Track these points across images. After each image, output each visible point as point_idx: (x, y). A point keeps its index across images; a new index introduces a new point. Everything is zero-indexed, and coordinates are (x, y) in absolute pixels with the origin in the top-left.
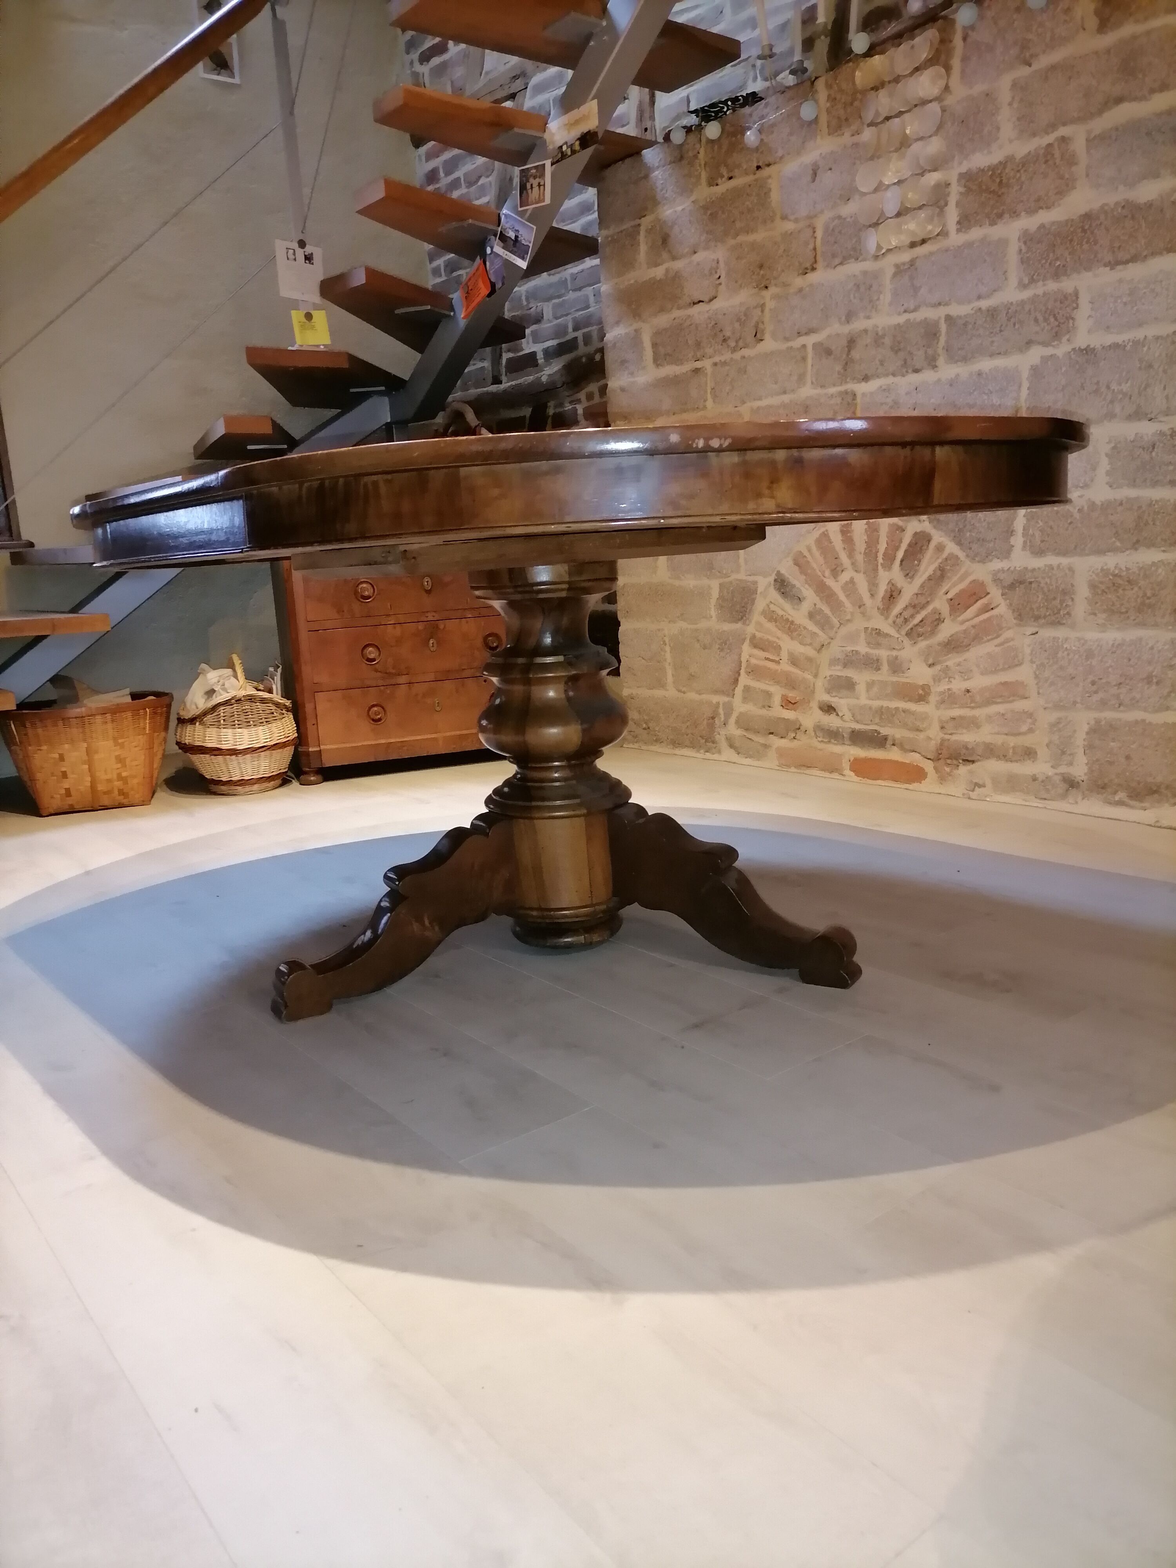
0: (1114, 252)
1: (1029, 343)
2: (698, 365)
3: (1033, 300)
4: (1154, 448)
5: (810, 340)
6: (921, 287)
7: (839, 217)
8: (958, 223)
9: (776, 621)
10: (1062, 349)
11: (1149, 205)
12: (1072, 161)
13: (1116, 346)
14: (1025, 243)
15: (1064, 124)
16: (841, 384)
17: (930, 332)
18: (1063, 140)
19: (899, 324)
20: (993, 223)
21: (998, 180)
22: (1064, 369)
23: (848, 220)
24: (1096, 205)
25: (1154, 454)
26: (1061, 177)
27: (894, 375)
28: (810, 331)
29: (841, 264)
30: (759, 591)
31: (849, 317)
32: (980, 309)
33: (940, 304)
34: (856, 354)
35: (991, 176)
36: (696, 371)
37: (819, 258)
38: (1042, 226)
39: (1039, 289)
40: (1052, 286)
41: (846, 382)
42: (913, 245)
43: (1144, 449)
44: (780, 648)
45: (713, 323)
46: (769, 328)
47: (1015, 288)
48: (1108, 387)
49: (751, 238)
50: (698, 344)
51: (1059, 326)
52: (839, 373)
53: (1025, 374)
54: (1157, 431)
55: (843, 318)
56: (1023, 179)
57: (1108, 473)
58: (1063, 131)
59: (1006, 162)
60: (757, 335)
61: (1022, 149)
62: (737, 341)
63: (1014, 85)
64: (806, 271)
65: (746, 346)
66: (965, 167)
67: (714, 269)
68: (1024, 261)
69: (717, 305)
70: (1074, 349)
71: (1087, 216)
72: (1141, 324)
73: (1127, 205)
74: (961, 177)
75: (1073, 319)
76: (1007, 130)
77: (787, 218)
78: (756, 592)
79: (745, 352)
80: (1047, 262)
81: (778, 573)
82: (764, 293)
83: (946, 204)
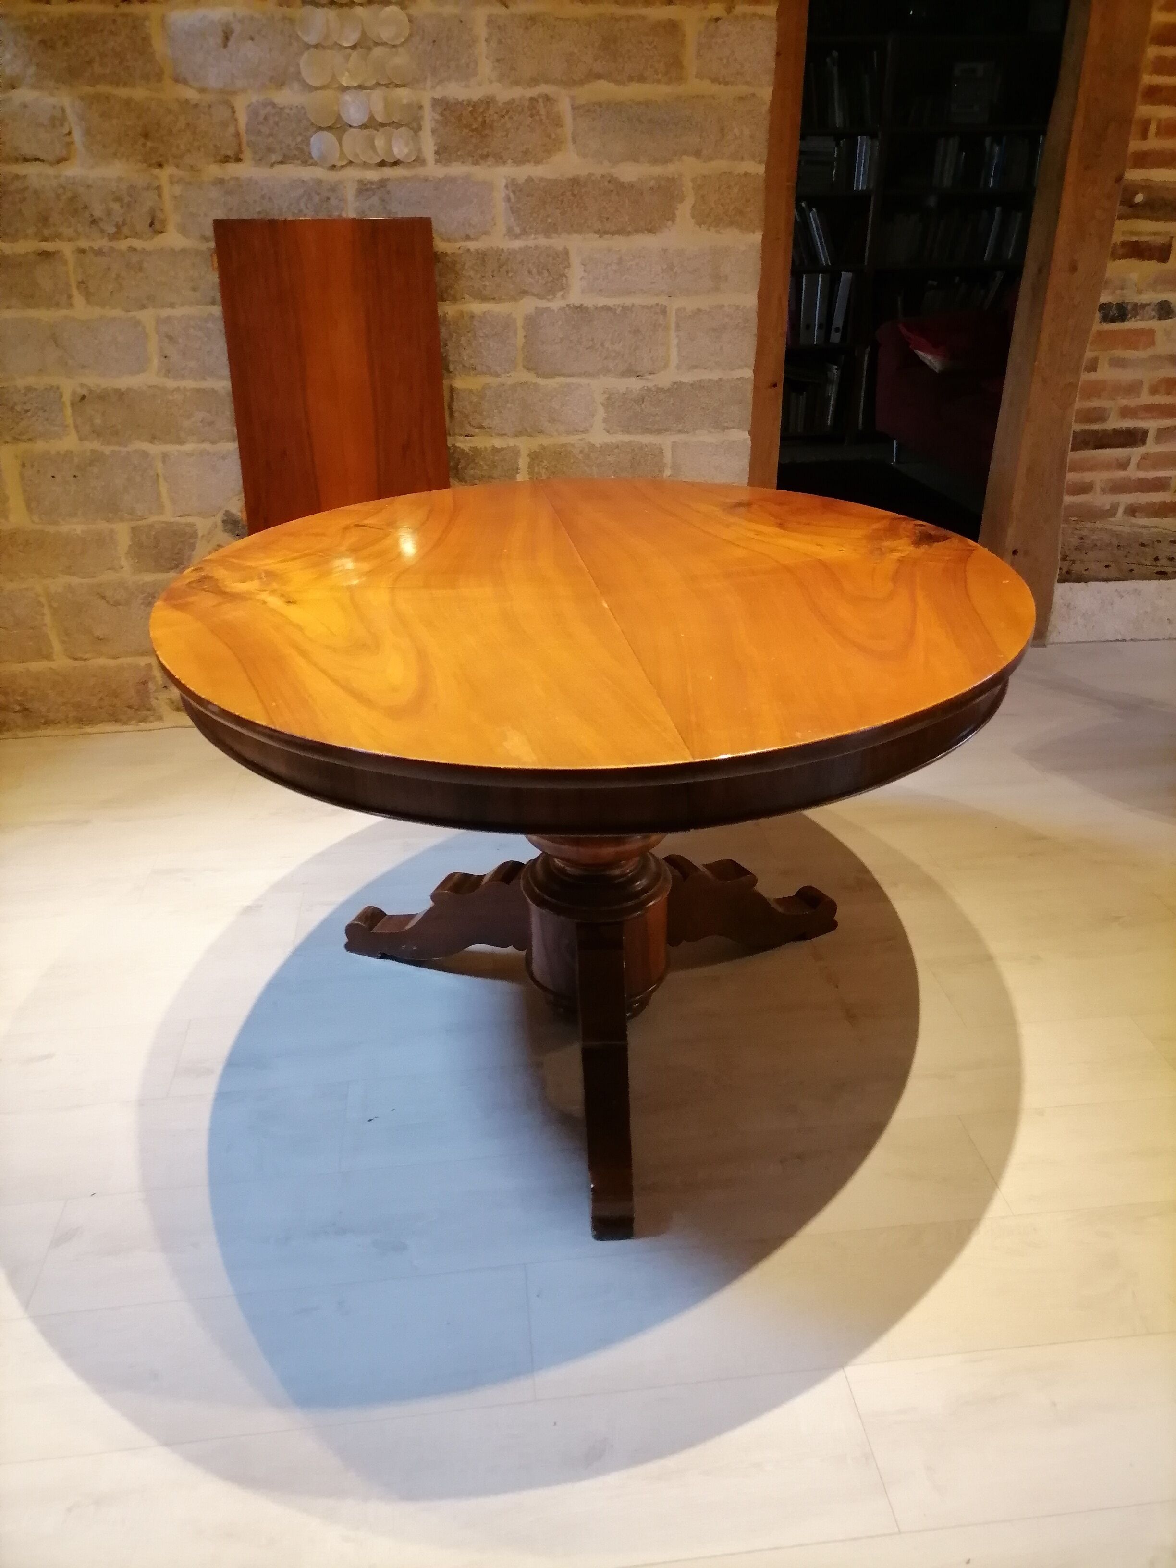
0: (602, 222)
1: (525, 293)
2: (48, 246)
3: (525, 250)
4: (643, 402)
7: (274, 105)
8: (437, 153)
10: (556, 304)
11: (632, 186)
12: (558, 122)
13: (607, 309)
14: (514, 192)
15: (547, 82)
18: (547, 98)
20: (476, 163)
21: (480, 119)
22: (560, 323)
23: (287, 111)
24: (583, 172)
25: (643, 406)
26: (549, 136)
29: (281, 163)
30: (200, 534)
32: (469, 250)
35: (471, 112)
36: (46, 255)
37: (244, 147)
38: (530, 180)
39: (530, 241)
40: (542, 241)
42: (382, 164)
43: (635, 401)
45: (69, 194)
46: (173, 220)
47: (505, 236)
48: (602, 345)
49: (123, 92)
50: (44, 219)
51: (553, 281)
53: (520, 323)
54: (644, 387)
56: (509, 125)
57: (605, 420)
58: (544, 89)
59: (488, 102)
60: (155, 225)
61: (505, 93)
62: (118, 227)
63: (491, 21)
64: (226, 159)
65: (136, 235)
66: (439, 92)
67: (57, 120)
68: (514, 211)
69: (72, 171)
70: (568, 305)
71: (575, 181)
72: (629, 293)
73: (612, 180)
74: (435, 102)
75: (566, 277)
76: (486, 68)
77: (185, 82)
78: (194, 535)
79: (137, 243)
80: (538, 215)
81: (227, 513)
82: (157, 171)
83: (420, 128)
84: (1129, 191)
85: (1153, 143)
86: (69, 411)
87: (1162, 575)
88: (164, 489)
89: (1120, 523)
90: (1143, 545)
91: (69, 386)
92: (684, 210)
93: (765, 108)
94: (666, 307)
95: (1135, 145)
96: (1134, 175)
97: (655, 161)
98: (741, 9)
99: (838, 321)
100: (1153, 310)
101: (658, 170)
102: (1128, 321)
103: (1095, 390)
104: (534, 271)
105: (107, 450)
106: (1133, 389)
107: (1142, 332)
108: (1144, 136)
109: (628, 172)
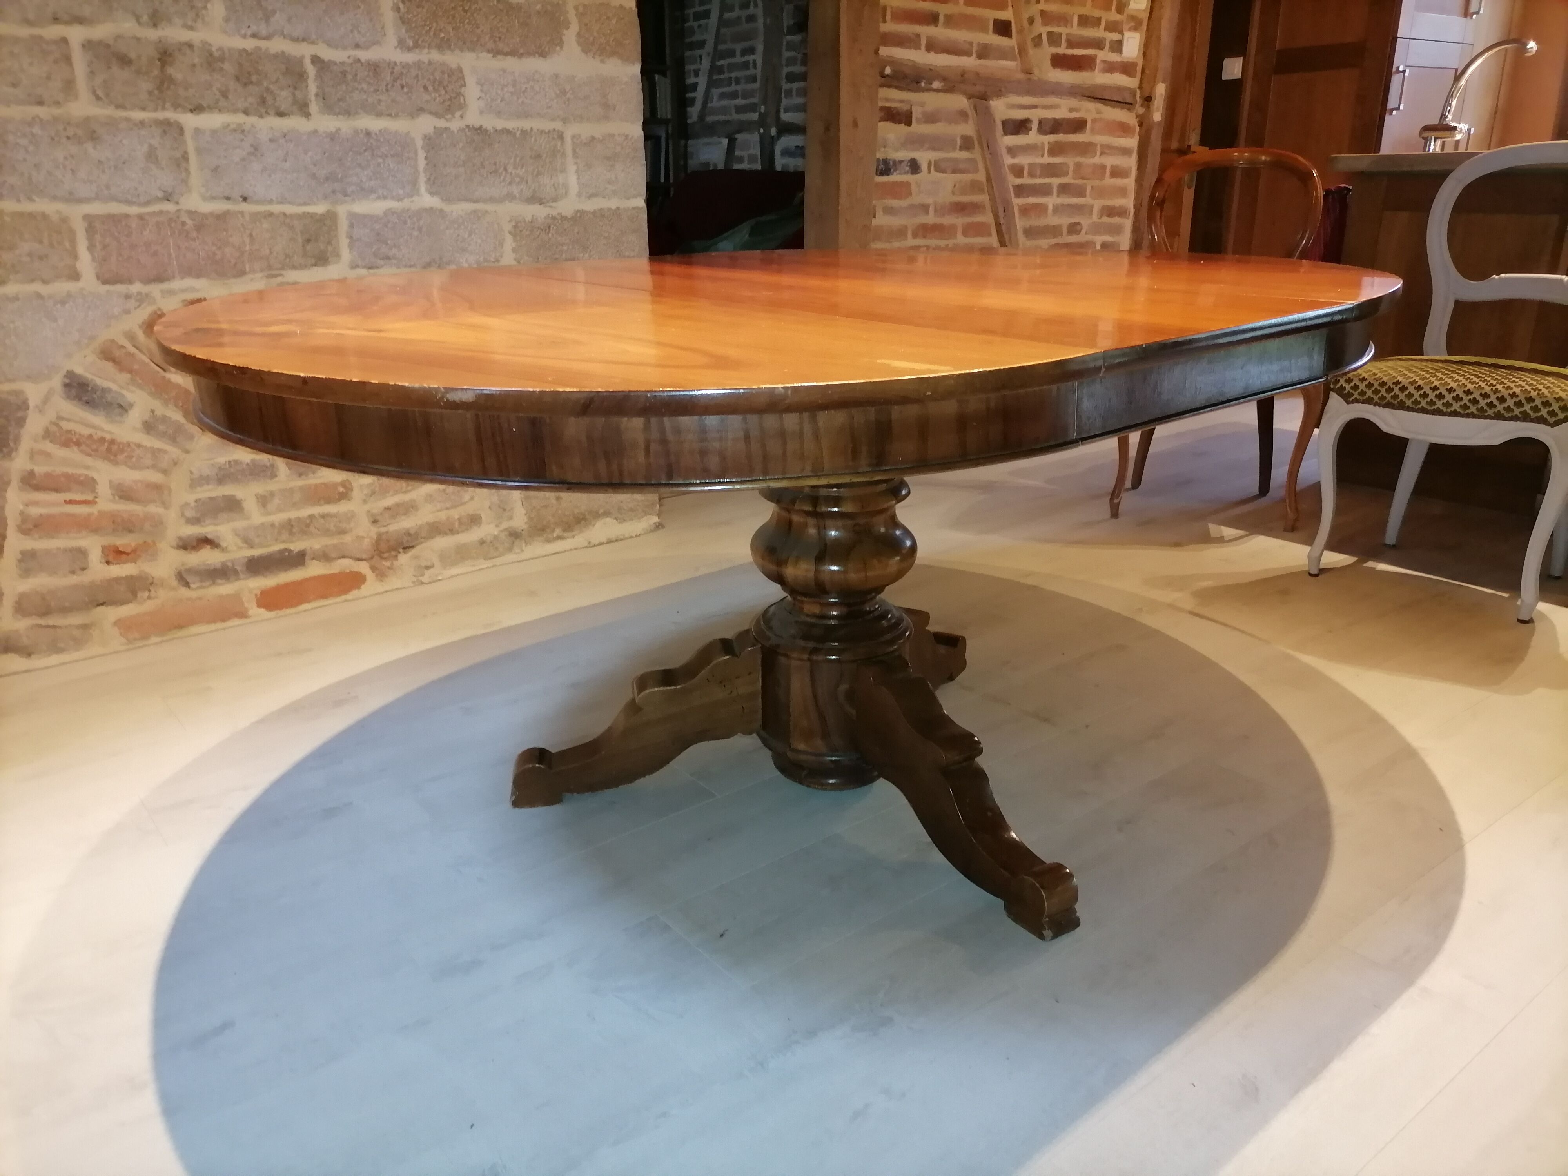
0: (495, 41)
1: (421, 110)
3: (418, 65)
4: (549, 231)
5: (76, 34)
6: (274, 12)
9: (78, 444)
10: (455, 124)
13: (507, 131)
14: (403, 2)
16: (156, 110)
17: (294, 71)
19: (244, 50)
22: (461, 145)
25: (550, 235)
27: (246, 112)
28: (79, 20)
30: (32, 404)
31: (156, 20)
32: (359, 60)
33: (304, 40)
34: (176, 72)
39: (424, 56)
40: (435, 56)
41: (164, 108)
43: (542, 230)
44: (94, 481)
47: (396, 48)
48: (505, 169)
51: (450, 99)
52: (150, 93)
53: (419, 143)
54: (549, 215)
55: (145, 18)
57: (514, 250)
68: (404, 21)
70: (467, 126)
72: (526, 115)
75: (463, 96)
78: (24, 405)
80: (430, 28)
81: (70, 375)
84: (882, 64)
85: (891, 26)
92: (570, 36)
94: (562, 133)
95: (880, 27)
96: (882, 51)
100: (907, 166)
102: (892, 174)
104: (430, 88)
106: (902, 232)
107: (902, 184)
108: (885, 18)
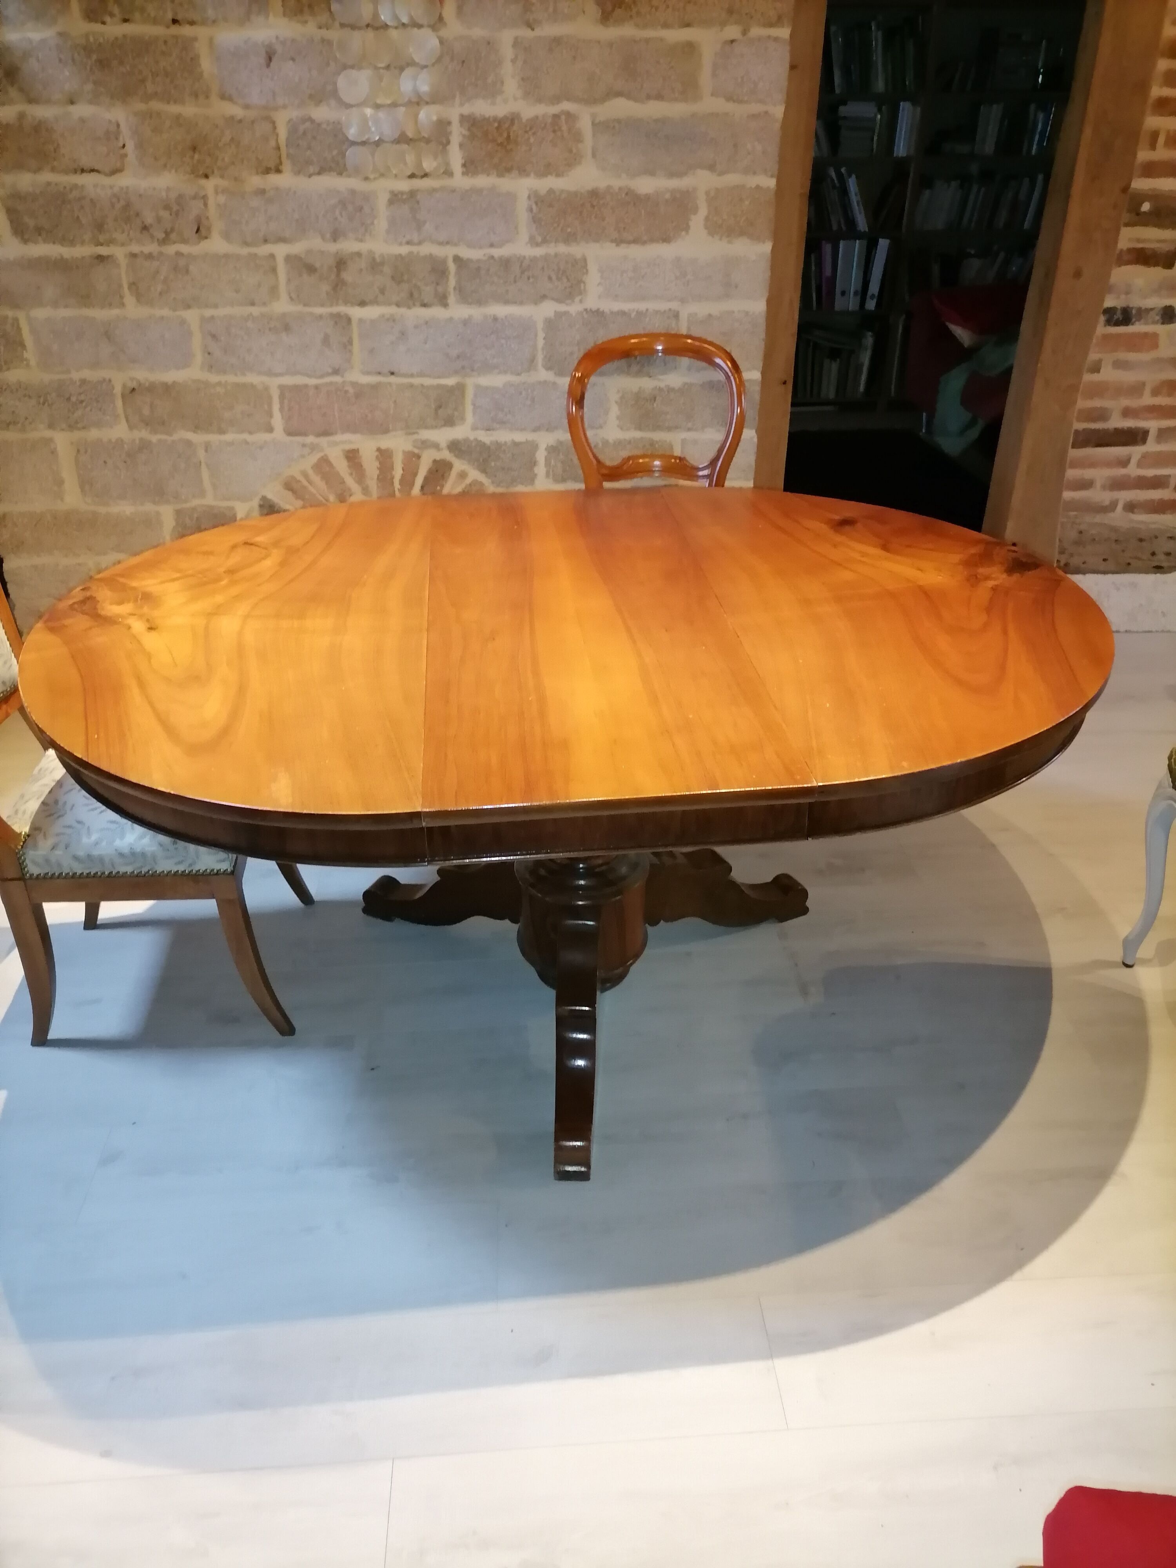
0: (619, 232)
1: (544, 297)
2: (103, 251)
3: (546, 258)
4: (655, 401)
5: (281, 251)
6: (425, 222)
7: (312, 121)
8: (464, 165)
10: (574, 308)
11: (648, 197)
12: (578, 137)
13: (623, 313)
14: (536, 203)
15: (568, 100)
16: (331, 306)
17: (438, 269)
18: (569, 115)
19: (400, 255)
20: (500, 175)
21: (505, 135)
22: (577, 326)
23: (324, 126)
24: (602, 185)
25: (655, 404)
26: (571, 151)
27: (398, 305)
28: (282, 240)
29: (319, 173)
30: (238, 517)
31: (336, 236)
32: (492, 257)
33: (448, 243)
34: (347, 276)
35: (498, 128)
36: (101, 259)
37: (284, 159)
38: (551, 191)
39: (551, 249)
40: (562, 249)
41: (337, 304)
42: (412, 176)
43: (647, 400)
45: (122, 203)
46: (217, 226)
47: (526, 244)
49: (174, 109)
50: (100, 227)
51: (571, 287)
52: (327, 293)
53: (540, 325)
54: (657, 386)
55: (328, 236)
56: (532, 140)
57: (618, 418)
58: (566, 106)
59: (513, 119)
60: (200, 231)
61: (529, 111)
62: (167, 234)
63: (516, 43)
64: (267, 171)
65: (184, 241)
66: (467, 110)
67: (112, 133)
68: (536, 220)
69: (125, 181)
70: (586, 310)
71: (594, 193)
72: (643, 298)
73: (629, 192)
74: (463, 119)
75: (584, 283)
76: (511, 86)
77: (230, 99)
78: (233, 518)
79: (184, 248)
80: (558, 225)
81: (264, 498)
82: (203, 182)
83: (448, 142)
84: (1138, 199)
85: (1162, 153)
86: (119, 403)
87: (1159, 569)
88: (205, 474)
89: (1119, 518)
90: (1141, 540)
91: (120, 380)
92: (697, 221)
93: (777, 126)
94: (678, 312)
95: (1143, 155)
96: (1140, 184)
97: (672, 175)
98: (756, 31)
99: (874, 288)
100: (1157, 315)
101: (674, 183)
102: (1133, 324)
103: (1099, 390)
104: (554, 277)
105: (154, 438)
106: (1137, 389)
107: (1146, 335)
108: (1153, 146)
109: (645, 185)
